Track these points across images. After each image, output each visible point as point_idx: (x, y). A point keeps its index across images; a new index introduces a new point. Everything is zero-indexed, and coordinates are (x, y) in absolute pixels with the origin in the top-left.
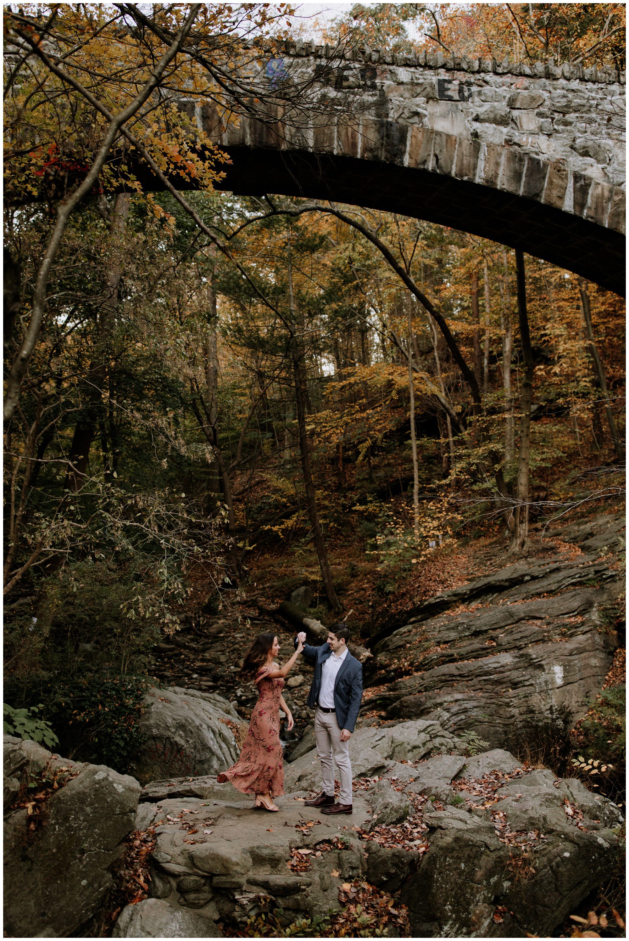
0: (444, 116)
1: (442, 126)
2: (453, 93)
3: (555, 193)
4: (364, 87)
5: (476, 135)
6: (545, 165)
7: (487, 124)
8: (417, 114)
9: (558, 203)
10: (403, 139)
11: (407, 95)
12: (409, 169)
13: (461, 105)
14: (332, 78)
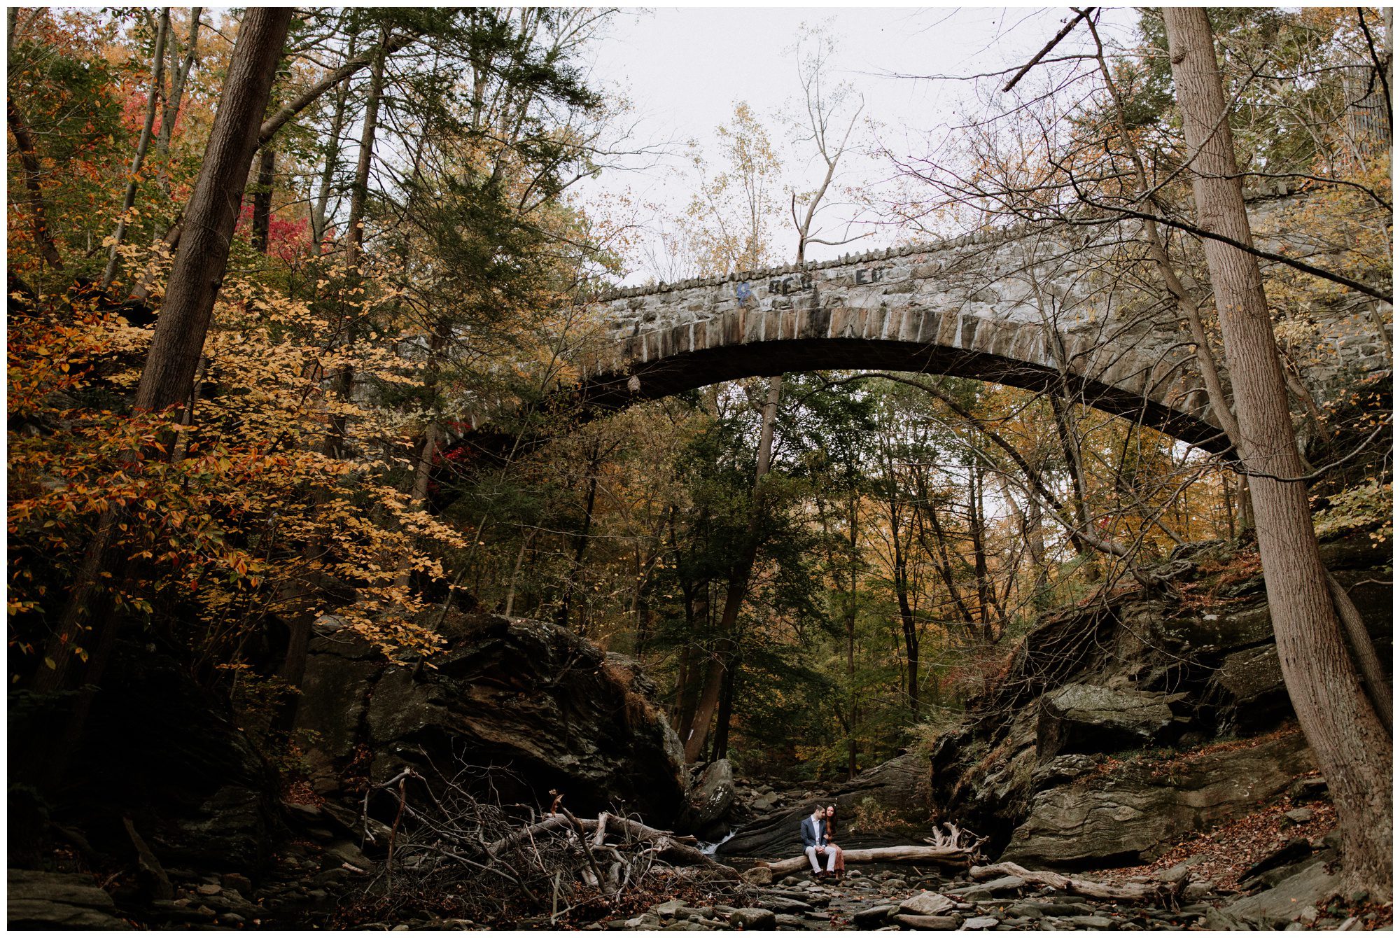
0: (860, 296)
1: (858, 303)
2: (867, 277)
3: (946, 335)
4: (804, 289)
5: (884, 305)
6: (939, 315)
7: (894, 295)
8: (839, 299)
9: (949, 343)
10: (826, 319)
11: (833, 287)
12: (832, 339)
13: (874, 285)
14: (780, 288)
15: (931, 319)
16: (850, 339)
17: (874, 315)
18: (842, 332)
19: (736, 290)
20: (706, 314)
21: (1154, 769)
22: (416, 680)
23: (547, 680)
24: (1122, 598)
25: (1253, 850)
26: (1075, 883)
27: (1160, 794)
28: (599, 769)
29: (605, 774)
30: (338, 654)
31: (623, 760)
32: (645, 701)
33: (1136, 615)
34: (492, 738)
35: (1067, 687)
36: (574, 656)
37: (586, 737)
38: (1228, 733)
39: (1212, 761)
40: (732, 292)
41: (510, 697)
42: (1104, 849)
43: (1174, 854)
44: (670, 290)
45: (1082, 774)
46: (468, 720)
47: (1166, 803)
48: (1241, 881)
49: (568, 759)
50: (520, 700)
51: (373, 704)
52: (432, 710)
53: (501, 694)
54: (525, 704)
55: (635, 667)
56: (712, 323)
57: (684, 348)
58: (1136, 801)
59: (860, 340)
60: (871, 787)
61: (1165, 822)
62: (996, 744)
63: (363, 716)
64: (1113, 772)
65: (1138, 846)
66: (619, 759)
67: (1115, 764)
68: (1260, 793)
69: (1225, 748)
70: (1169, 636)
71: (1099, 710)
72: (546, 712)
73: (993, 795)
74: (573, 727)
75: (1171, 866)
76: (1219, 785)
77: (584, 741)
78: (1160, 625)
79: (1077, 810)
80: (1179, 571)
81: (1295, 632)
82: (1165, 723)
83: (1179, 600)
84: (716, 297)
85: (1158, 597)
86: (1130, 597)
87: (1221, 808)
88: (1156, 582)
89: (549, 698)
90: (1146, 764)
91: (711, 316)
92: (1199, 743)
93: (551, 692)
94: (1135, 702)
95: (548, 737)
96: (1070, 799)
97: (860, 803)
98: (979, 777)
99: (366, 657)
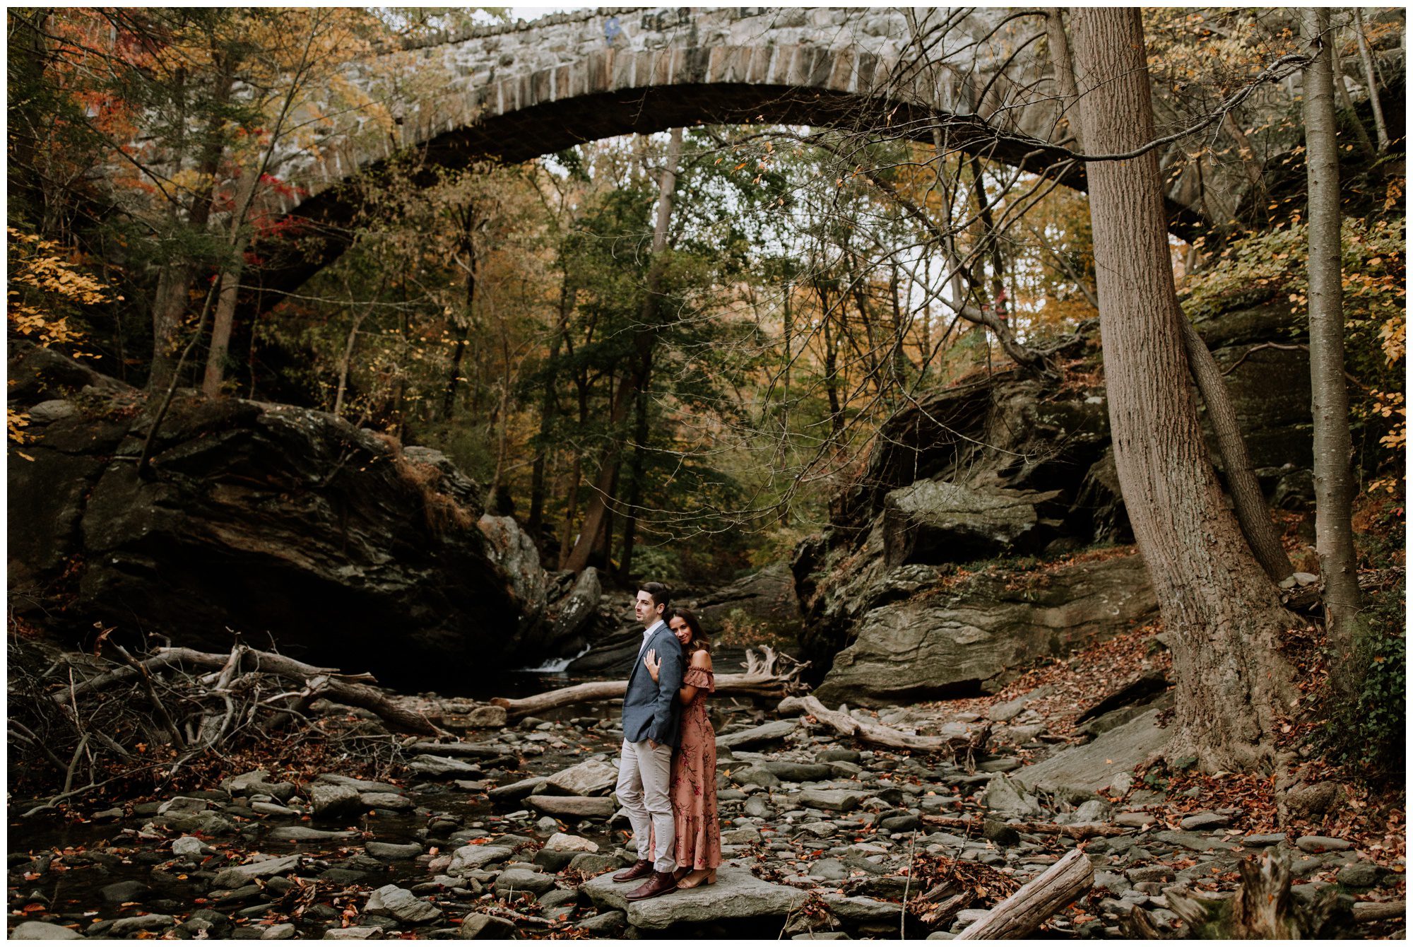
0: (744, 32)
1: (741, 40)
3: (840, 77)
4: (680, 24)
5: (770, 41)
6: (833, 54)
7: (782, 30)
8: (720, 35)
9: (843, 86)
10: (705, 61)
11: (714, 21)
12: (711, 84)
13: (760, 19)
14: (654, 24)
15: (824, 58)
16: (731, 84)
17: (758, 57)
18: (723, 75)
19: (603, 26)
20: (569, 56)
21: (1008, 582)
22: (142, 478)
23: (315, 478)
24: (995, 379)
25: (1109, 681)
26: (865, 728)
27: (1013, 611)
28: (395, 582)
29: (402, 587)
30: (52, 448)
31: (430, 571)
32: (453, 503)
33: (1009, 398)
34: (244, 547)
35: (916, 484)
36: (349, 451)
37: (374, 545)
38: (1106, 538)
39: (1080, 572)
40: (600, 29)
41: (268, 498)
42: (940, 677)
43: (1022, 684)
44: (529, 28)
45: (922, 587)
46: (212, 526)
47: (1019, 623)
48: (1079, 723)
49: (347, 571)
50: (280, 502)
51: (90, 507)
52: (159, 513)
53: (257, 495)
54: (285, 507)
55: (444, 463)
56: (576, 66)
57: (544, 97)
58: (983, 620)
59: (742, 86)
60: (742, 598)
61: (1016, 645)
62: (854, 552)
63: (77, 521)
64: (959, 586)
65: (980, 675)
66: (425, 569)
67: (967, 576)
68: (1132, 611)
69: (1098, 557)
70: (1042, 423)
71: (952, 511)
72: (312, 516)
73: (843, 610)
74: (355, 533)
75: (1014, 697)
76: (1085, 602)
77: (372, 549)
78: (1032, 410)
79: (912, 631)
80: (1064, 345)
81: (1132, 404)
82: (1027, 527)
83: (1059, 380)
84: (581, 35)
85: (1035, 376)
86: (1004, 377)
87: (1084, 628)
88: (1033, 357)
89: (319, 500)
90: (1000, 576)
91: (575, 58)
92: (1070, 551)
93: (321, 492)
94: (995, 502)
95: (321, 545)
96: (904, 617)
97: (728, 616)
98: (830, 589)
99: (86, 451)
